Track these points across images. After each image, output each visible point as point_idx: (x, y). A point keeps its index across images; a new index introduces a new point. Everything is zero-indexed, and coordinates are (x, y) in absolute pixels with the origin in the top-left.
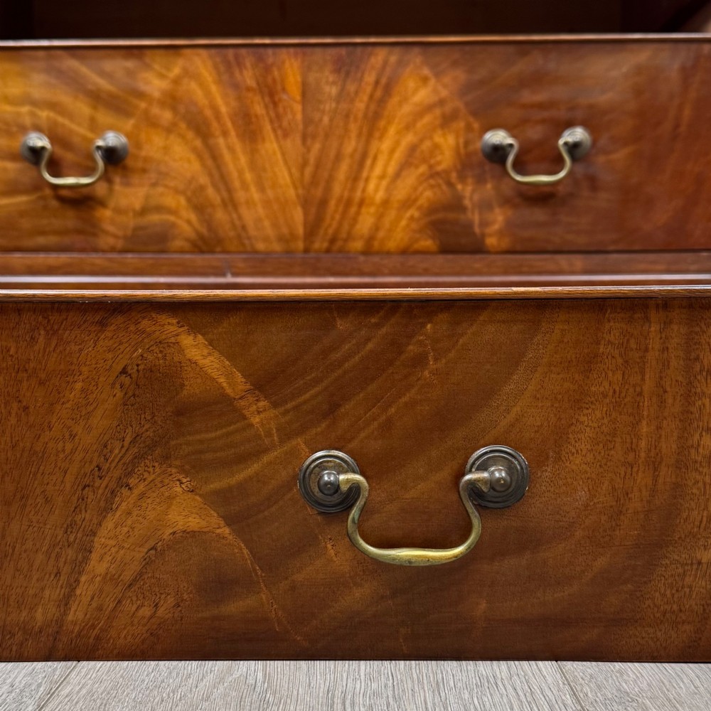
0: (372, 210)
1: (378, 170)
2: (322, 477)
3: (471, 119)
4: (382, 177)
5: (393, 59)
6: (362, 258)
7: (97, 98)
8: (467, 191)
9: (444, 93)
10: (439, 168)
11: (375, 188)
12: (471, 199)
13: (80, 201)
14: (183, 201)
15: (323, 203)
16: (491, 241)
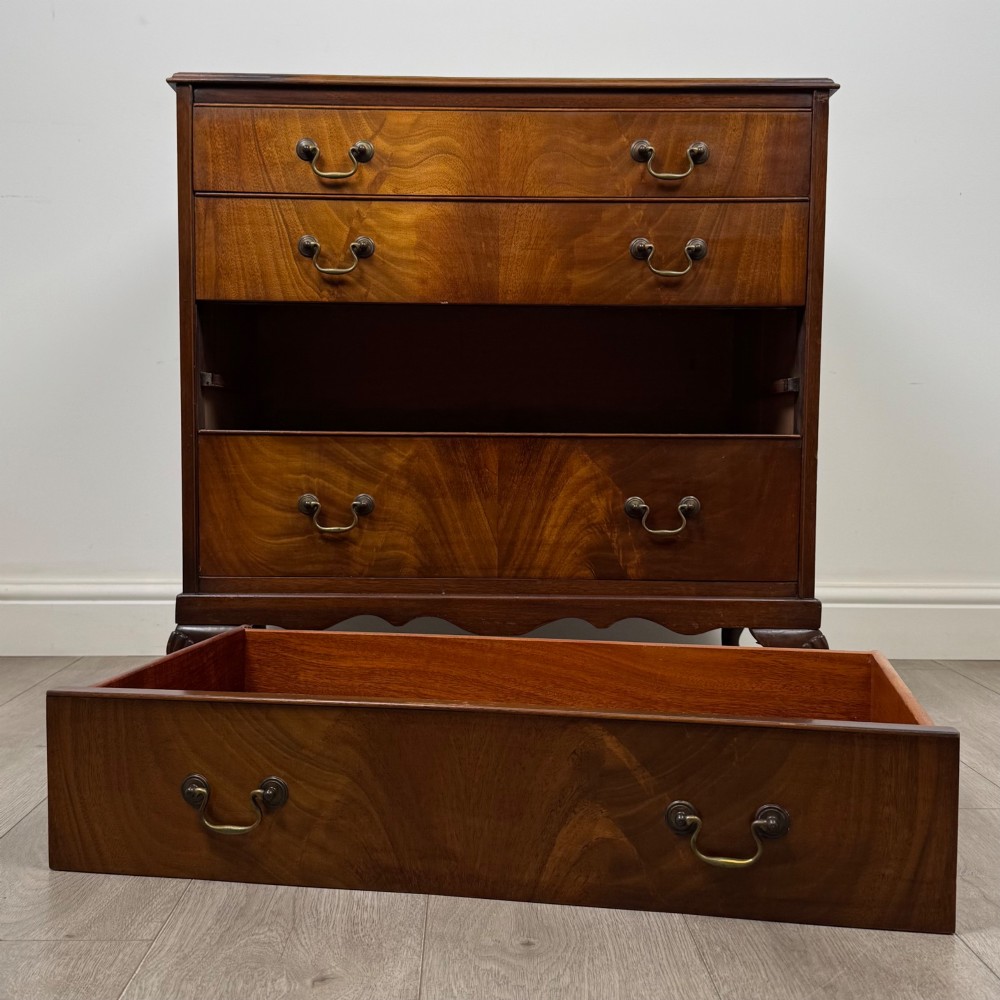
0: (547, 548)
1: (551, 522)
2: (677, 816)
3: (617, 488)
4: (554, 526)
5: (562, 447)
6: (539, 582)
7: (353, 470)
8: (614, 536)
9: (598, 471)
10: (595, 521)
11: (550, 534)
12: (617, 543)
13: (339, 540)
14: (411, 540)
15: (513, 543)
16: (631, 572)
